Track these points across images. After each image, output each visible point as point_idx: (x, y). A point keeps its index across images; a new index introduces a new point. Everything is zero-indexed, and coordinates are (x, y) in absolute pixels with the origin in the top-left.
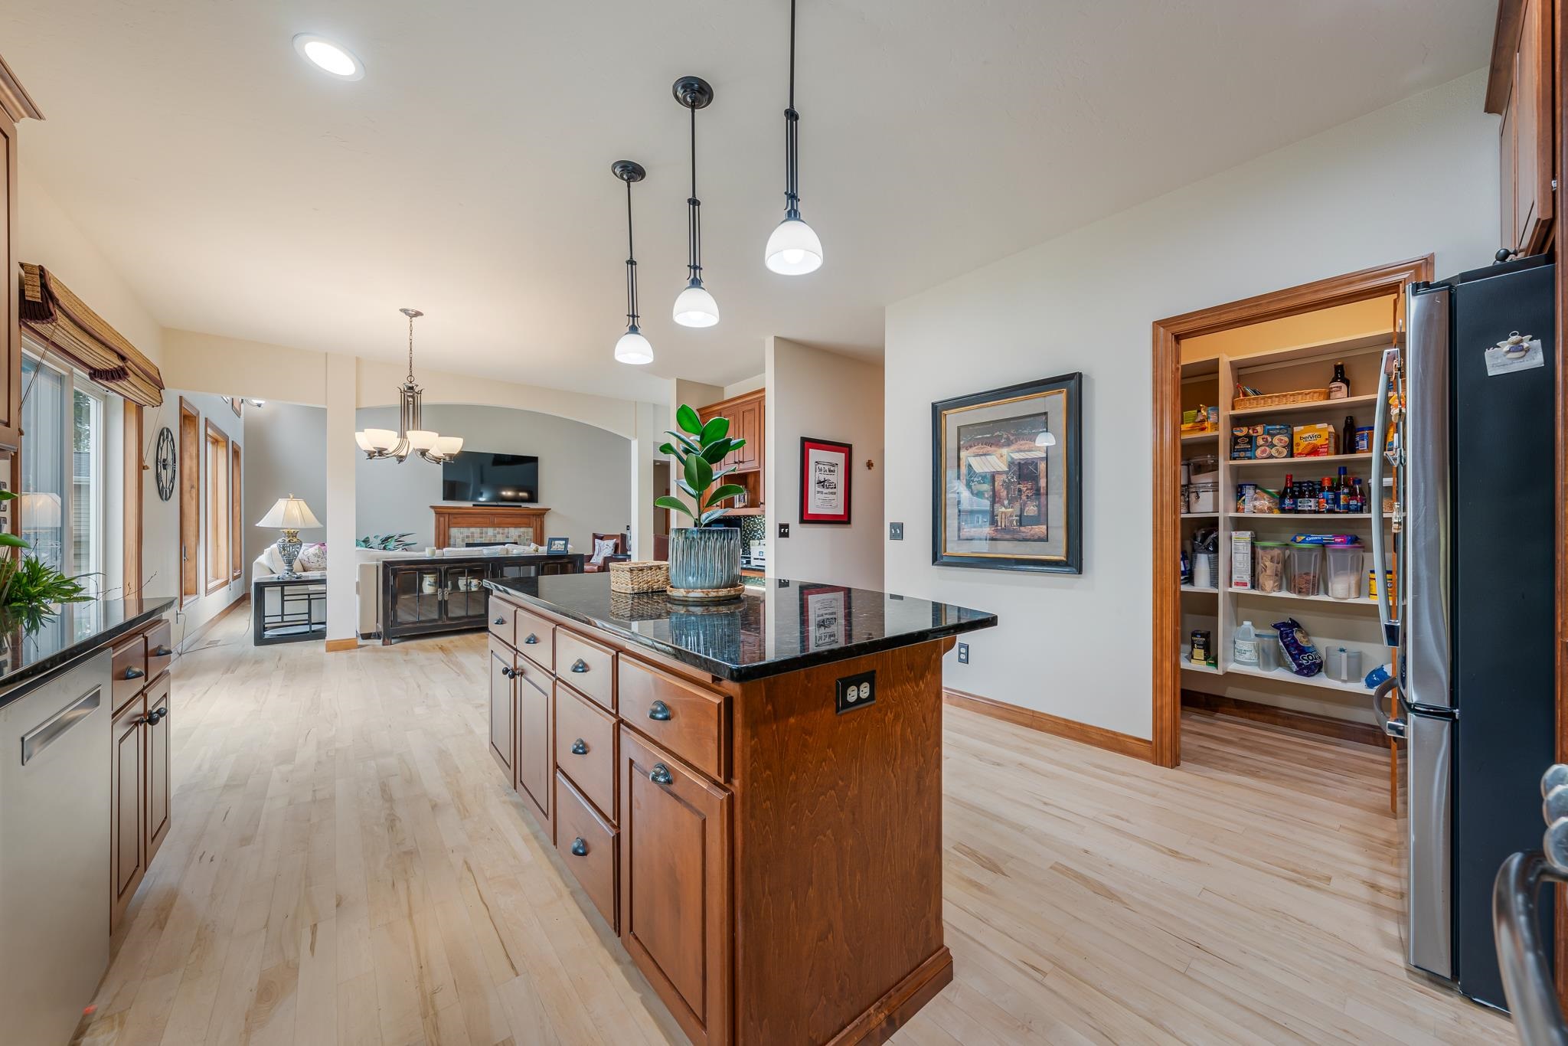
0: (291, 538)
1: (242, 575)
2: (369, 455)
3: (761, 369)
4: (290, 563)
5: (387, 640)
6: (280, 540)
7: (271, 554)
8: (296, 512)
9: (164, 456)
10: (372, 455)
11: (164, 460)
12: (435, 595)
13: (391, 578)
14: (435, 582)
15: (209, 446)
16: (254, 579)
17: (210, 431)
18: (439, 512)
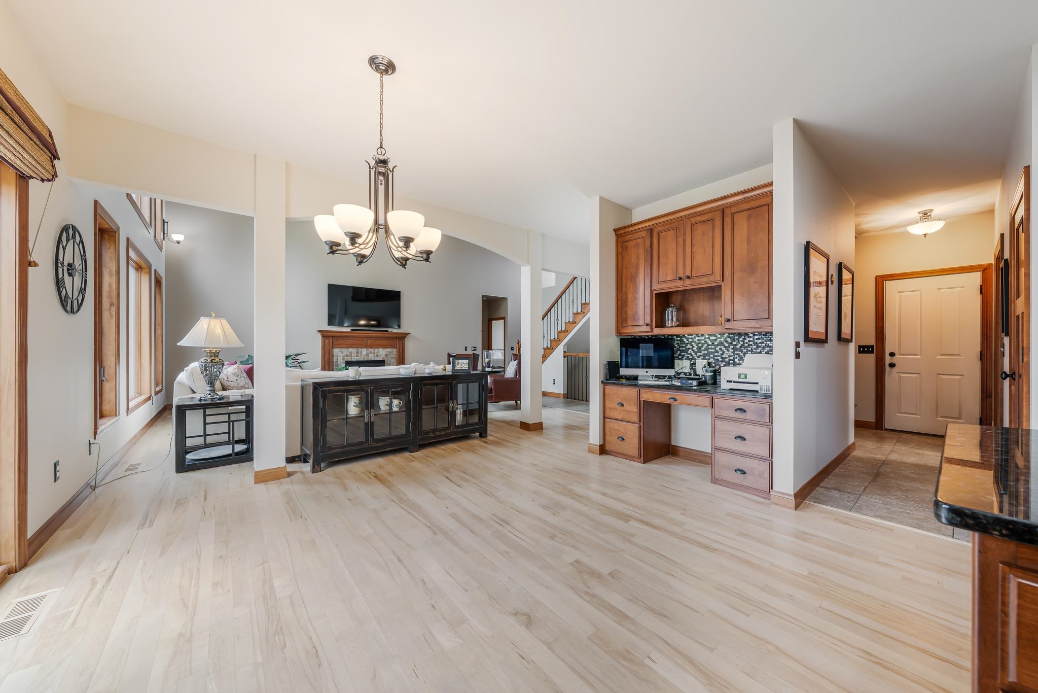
0: (213, 358)
1: (164, 390)
2: (331, 248)
3: (766, 158)
4: (211, 383)
5: (316, 467)
6: (202, 360)
7: (192, 373)
8: (219, 331)
9: (68, 259)
10: (335, 248)
11: (70, 265)
12: (360, 417)
13: (321, 401)
14: (360, 403)
15: (132, 271)
16: (176, 401)
17: (132, 254)
18: (325, 335)
